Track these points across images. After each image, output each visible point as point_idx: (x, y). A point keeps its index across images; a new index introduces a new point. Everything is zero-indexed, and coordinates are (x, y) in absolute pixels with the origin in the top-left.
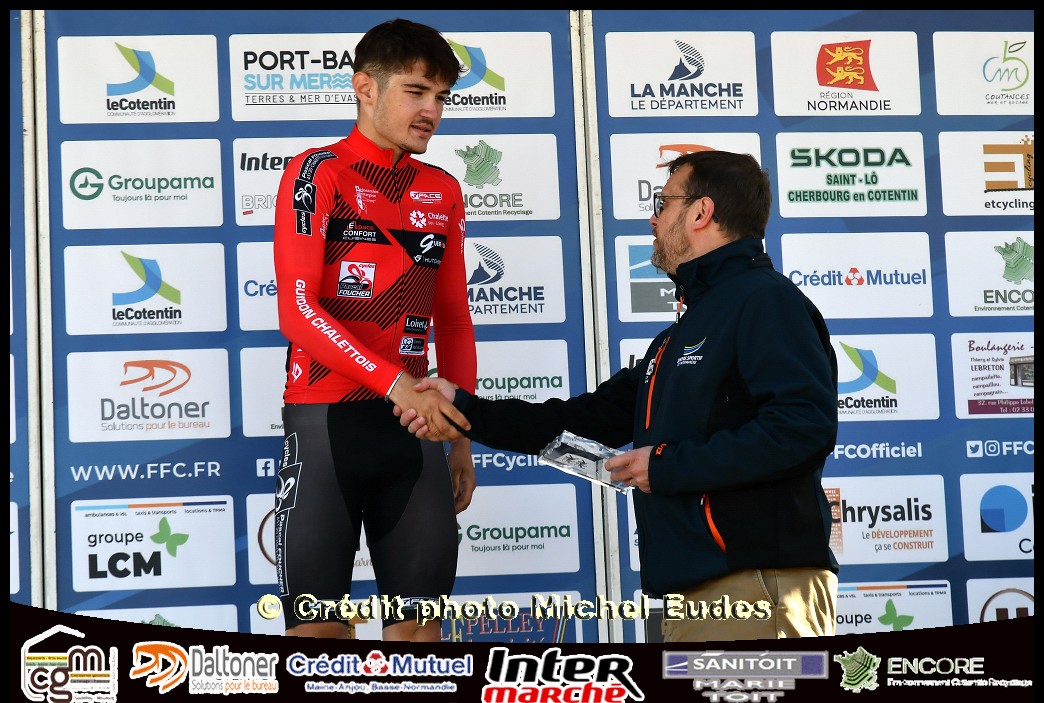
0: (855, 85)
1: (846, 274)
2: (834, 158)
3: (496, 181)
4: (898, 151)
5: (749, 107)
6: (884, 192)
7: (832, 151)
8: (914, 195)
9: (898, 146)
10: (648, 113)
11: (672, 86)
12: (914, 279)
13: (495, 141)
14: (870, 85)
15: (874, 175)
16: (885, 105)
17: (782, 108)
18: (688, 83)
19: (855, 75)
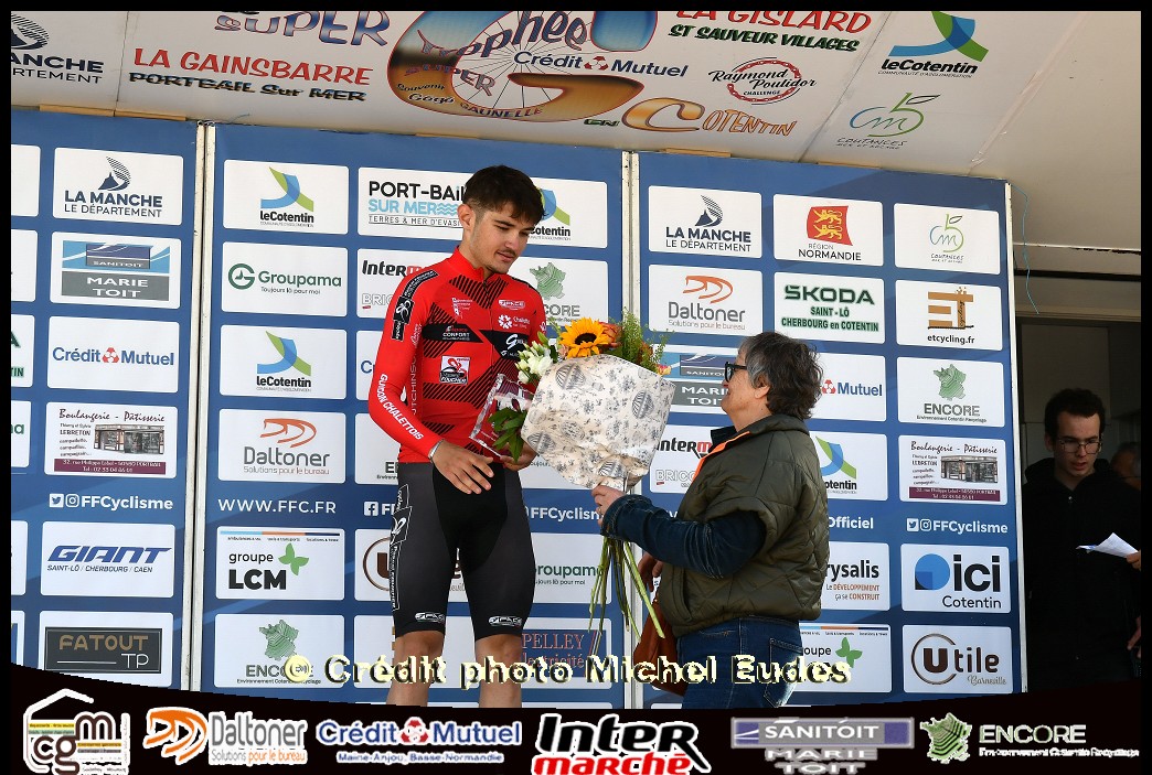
0: (835, 239)
2: (817, 294)
3: (559, 294)
4: (865, 292)
5: (755, 250)
6: (854, 323)
7: (816, 289)
8: (875, 327)
9: (865, 289)
10: (678, 250)
11: (698, 230)
12: (873, 391)
13: (560, 263)
14: (846, 240)
15: (846, 310)
16: (857, 256)
17: (780, 253)
18: (710, 230)
19: (835, 232)
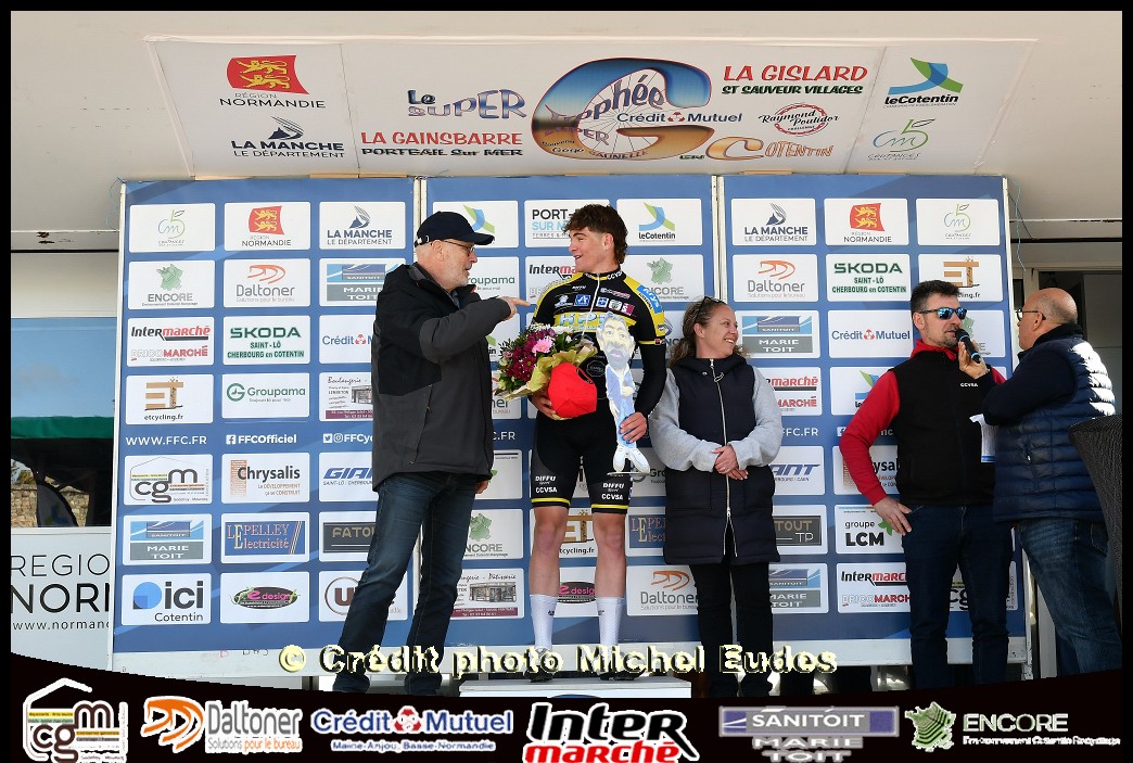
0: (872, 228)
1: (864, 333)
2: (859, 268)
3: (669, 280)
4: (895, 265)
5: (811, 240)
6: (887, 287)
7: (858, 265)
8: (904, 289)
9: (895, 262)
10: (754, 243)
11: (768, 228)
12: (903, 336)
13: (668, 258)
14: (880, 228)
15: (881, 278)
16: (888, 239)
17: (830, 241)
18: (777, 227)
19: (871, 222)
